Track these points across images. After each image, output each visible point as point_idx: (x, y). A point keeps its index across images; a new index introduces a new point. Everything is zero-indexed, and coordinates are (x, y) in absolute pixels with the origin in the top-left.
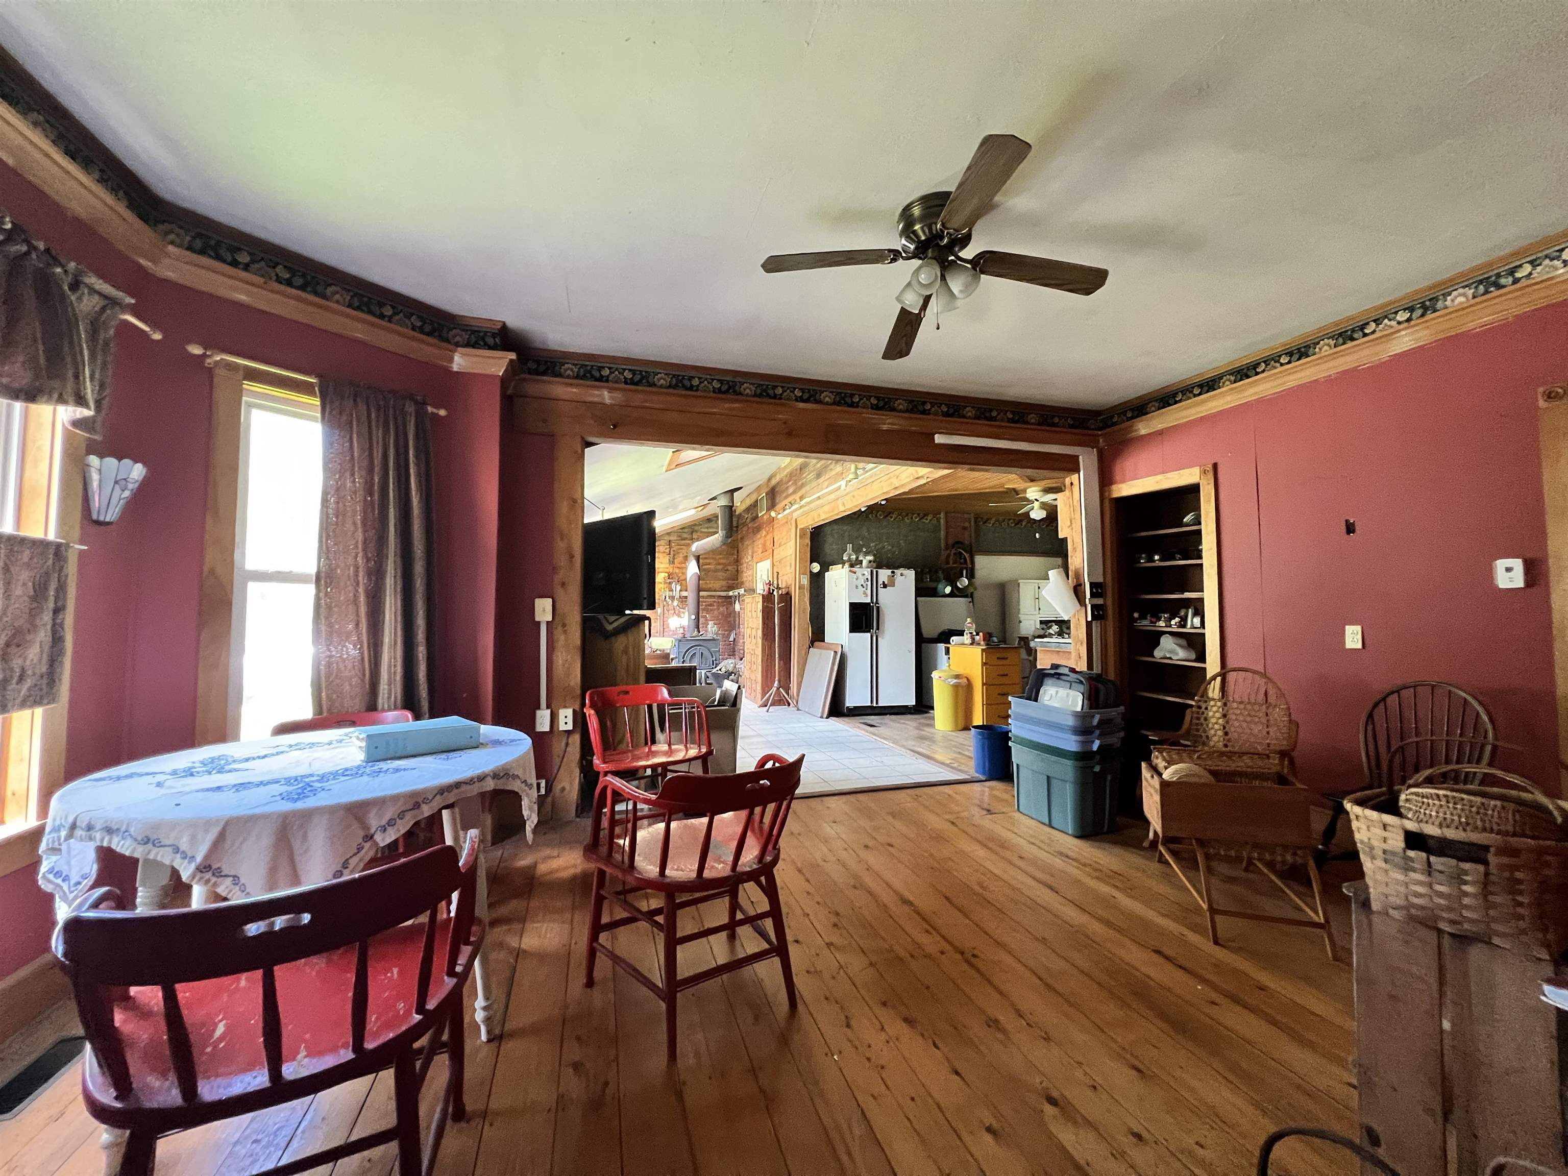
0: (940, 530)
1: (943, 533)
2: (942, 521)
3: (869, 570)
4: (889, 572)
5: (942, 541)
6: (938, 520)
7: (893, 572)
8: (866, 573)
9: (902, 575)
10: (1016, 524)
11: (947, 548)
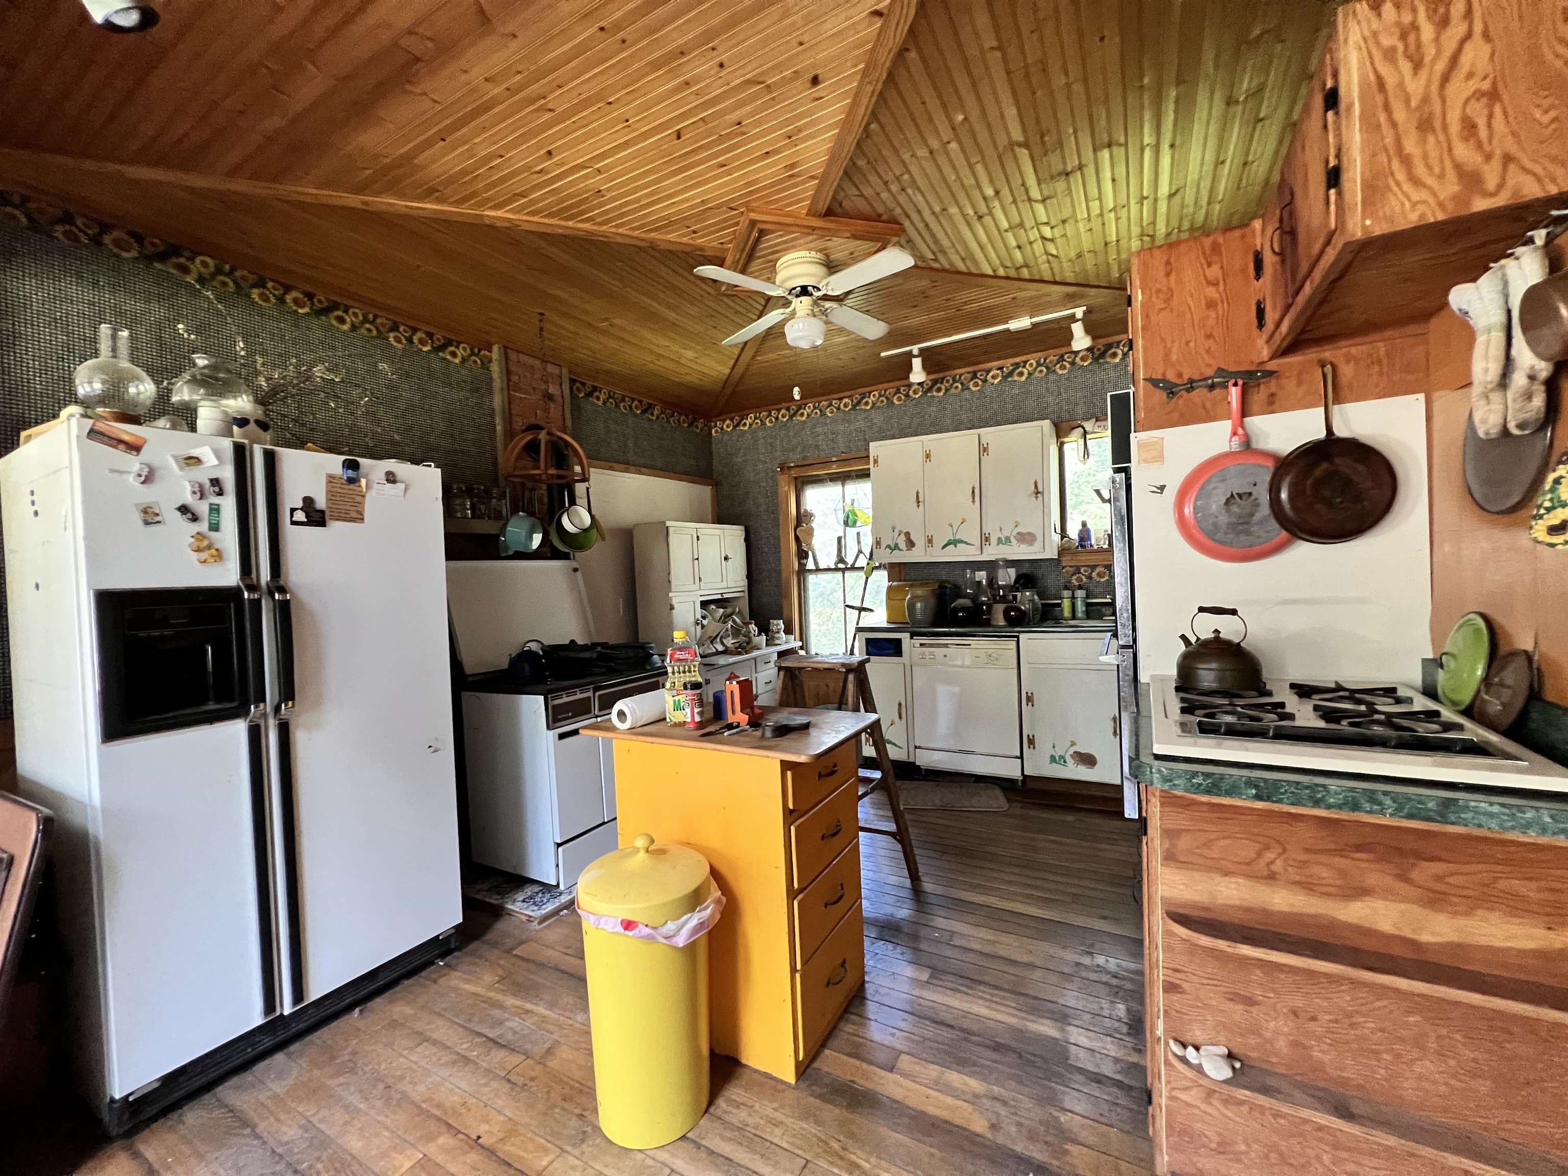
0: (490, 390)
1: (498, 401)
2: (495, 368)
3: (227, 444)
4: (334, 463)
5: (498, 420)
6: (486, 364)
7: (352, 465)
8: (206, 454)
9: (391, 478)
10: (644, 412)
11: (510, 434)
